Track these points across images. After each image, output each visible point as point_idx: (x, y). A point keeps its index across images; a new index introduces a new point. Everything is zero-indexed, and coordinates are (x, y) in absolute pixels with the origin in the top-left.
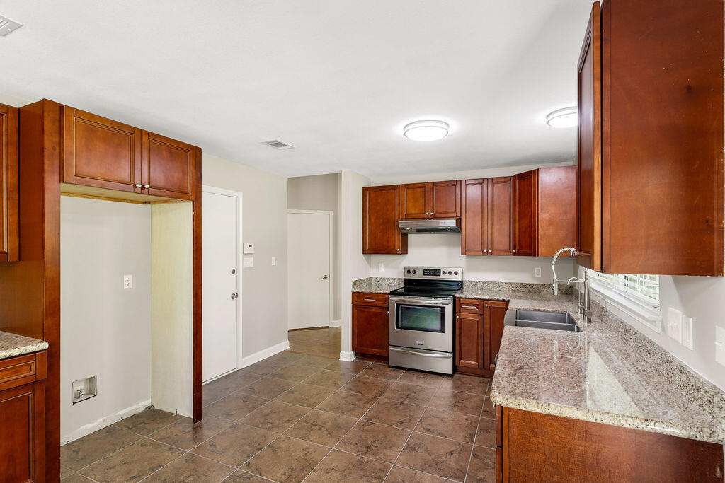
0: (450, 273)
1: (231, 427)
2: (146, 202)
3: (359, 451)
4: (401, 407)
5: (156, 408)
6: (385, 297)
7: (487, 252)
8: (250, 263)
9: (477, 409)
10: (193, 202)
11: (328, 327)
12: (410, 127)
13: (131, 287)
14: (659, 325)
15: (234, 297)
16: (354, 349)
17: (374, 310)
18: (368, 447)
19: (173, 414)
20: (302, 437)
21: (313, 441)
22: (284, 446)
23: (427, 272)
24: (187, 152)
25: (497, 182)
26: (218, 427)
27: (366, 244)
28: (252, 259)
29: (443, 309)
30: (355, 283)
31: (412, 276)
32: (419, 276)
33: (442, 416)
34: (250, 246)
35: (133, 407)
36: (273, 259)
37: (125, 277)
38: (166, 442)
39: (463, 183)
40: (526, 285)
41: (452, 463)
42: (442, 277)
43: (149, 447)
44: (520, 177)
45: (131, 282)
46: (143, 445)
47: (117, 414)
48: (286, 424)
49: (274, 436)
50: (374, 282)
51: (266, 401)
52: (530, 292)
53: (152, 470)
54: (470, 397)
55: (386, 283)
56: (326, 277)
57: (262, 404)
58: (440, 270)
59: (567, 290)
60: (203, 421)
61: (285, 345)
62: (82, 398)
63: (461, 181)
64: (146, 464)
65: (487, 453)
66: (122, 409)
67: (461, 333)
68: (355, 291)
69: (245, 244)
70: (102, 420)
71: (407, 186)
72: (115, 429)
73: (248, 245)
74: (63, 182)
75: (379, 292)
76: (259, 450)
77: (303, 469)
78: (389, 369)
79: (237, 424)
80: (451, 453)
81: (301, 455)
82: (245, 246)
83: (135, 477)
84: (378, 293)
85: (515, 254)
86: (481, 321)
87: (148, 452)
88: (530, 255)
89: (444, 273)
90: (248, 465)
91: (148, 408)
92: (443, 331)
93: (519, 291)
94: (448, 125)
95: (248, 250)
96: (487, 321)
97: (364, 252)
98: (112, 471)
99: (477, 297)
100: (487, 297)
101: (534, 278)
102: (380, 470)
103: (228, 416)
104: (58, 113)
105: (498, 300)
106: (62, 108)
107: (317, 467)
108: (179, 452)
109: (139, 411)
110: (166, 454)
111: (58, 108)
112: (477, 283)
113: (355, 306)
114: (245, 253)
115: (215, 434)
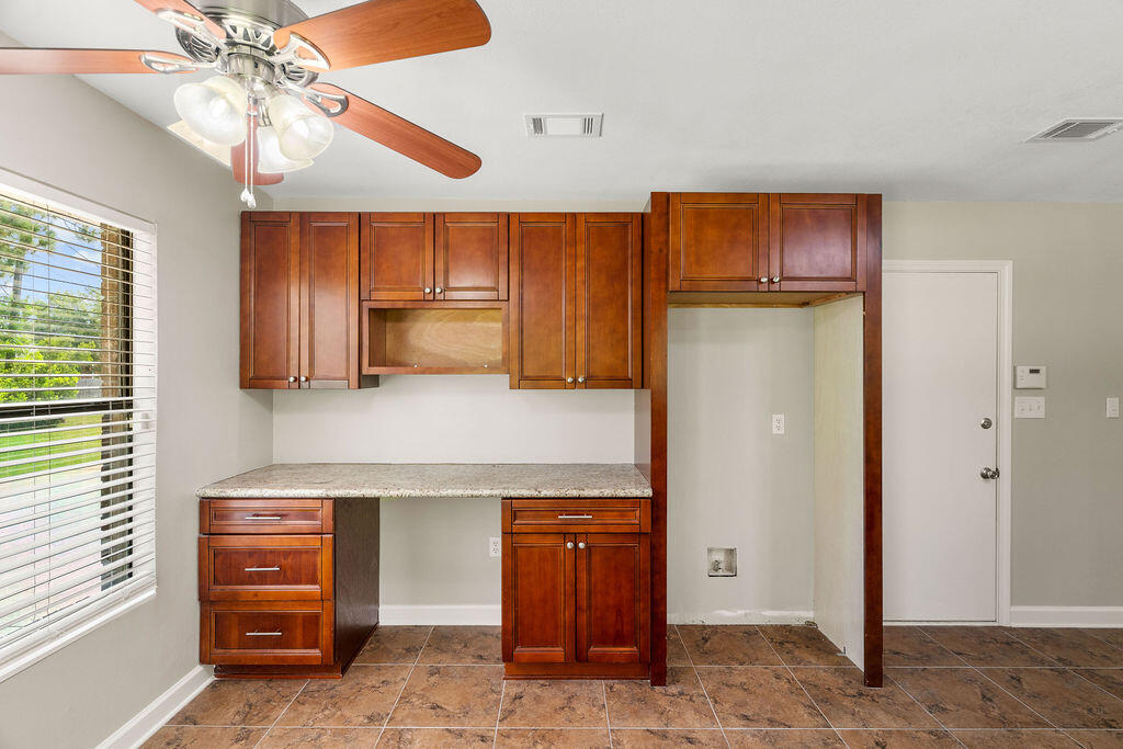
1: (931, 733)
2: (805, 304)
5: (821, 630)
8: (1035, 408)
10: (864, 294)
13: (782, 432)
15: (990, 475)
19: (840, 652)
24: (850, 208)
26: (904, 718)
28: (1042, 398)
34: (1033, 371)
36: (1112, 403)
37: (775, 417)
38: (809, 691)
43: (784, 685)
46: (778, 677)
47: (763, 614)
51: (1039, 723)
53: (771, 722)
57: (1027, 725)
60: (882, 690)
62: (720, 572)
64: (769, 708)
66: (770, 610)
69: (1019, 369)
70: (743, 612)
72: (756, 633)
73: (1027, 369)
74: (669, 290)
79: (946, 735)
82: (1019, 373)
83: (746, 717)
87: (779, 691)
91: (808, 624)
95: (1029, 381)
98: (727, 689)
103: (936, 707)
104: (665, 204)
106: (668, 197)
108: (822, 722)
109: (794, 623)
110: (801, 710)
111: (664, 199)
114: (1018, 386)
115: (894, 727)
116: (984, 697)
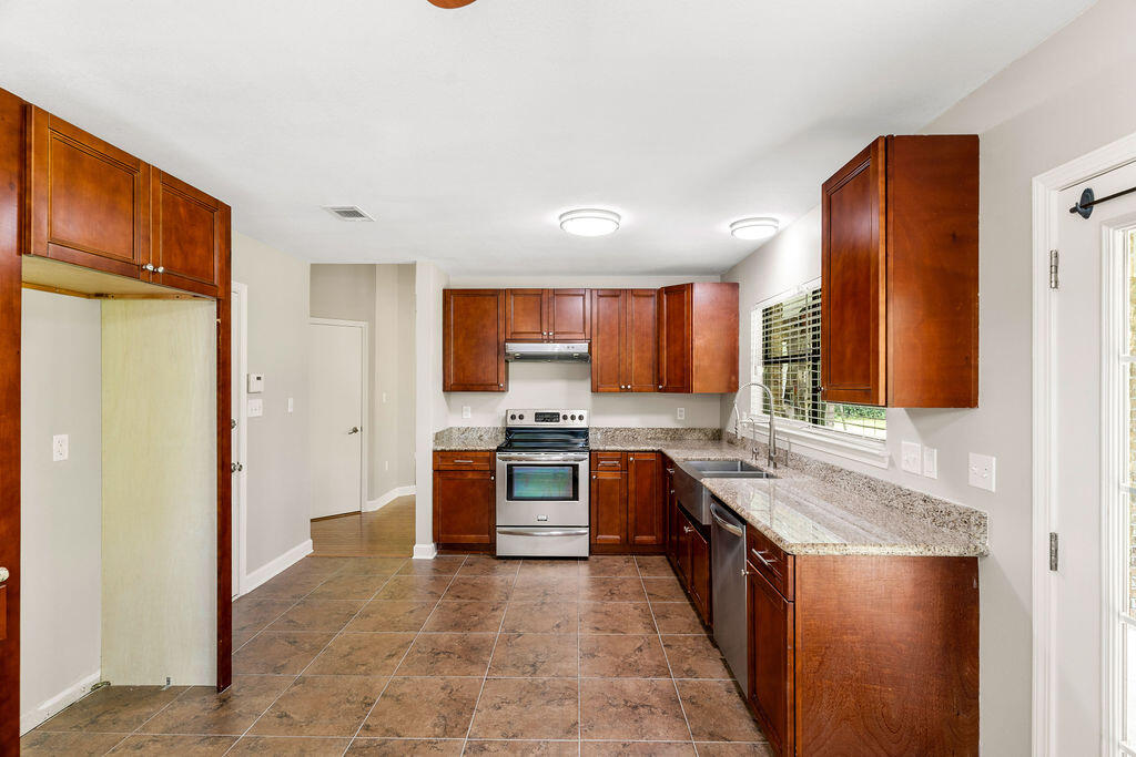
0: (573, 418)
1: (295, 684)
2: (99, 295)
3: (524, 673)
4: (546, 608)
5: (114, 683)
6: (490, 457)
7: (626, 387)
8: (257, 408)
9: (640, 594)
10: (218, 301)
11: (359, 513)
12: (569, 216)
13: (66, 457)
14: (887, 460)
16: (436, 539)
17: (470, 476)
18: (533, 666)
19: (162, 686)
20: (429, 672)
21: (449, 674)
22: (408, 691)
23: (540, 416)
24: (213, 212)
25: (639, 296)
26: (271, 689)
27: (449, 377)
28: (261, 401)
29: (575, 468)
30: (438, 437)
31: (517, 423)
32: (529, 422)
33: (604, 609)
34: (259, 378)
35: (68, 691)
36: (291, 401)
37: (56, 438)
39: (595, 293)
40: (668, 430)
41: (646, 659)
42: (562, 424)
43: (155, 747)
44: (669, 290)
45: (66, 447)
46: (138, 747)
47: (41, 708)
48: (389, 662)
49: (383, 682)
50: (455, 434)
51: (331, 636)
52: (673, 439)
54: (623, 582)
55: (476, 436)
56: (355, 431)
57: (327, 641)
58: (558, 414)
59: (714, 434)
60: (234, 686)
61: (305, 548)
63: (591, 290)
65: (679, 641)
66: (51, 697)
67: (598, 499)
68: (439, 449)
69: (252, 375)
71: (514, 292)
73: (255, 376)
74: (28, 252)
75: (478, 448)
76: (371, 704)
77: (460, 713)
78: (496, 562)
79: (304, 678)
80: (640, 649)
81: (443, 695)
82: (251, 379)
84: (476, 451)
85: (660, 391)
86: (624, 481)
88: (682, 392)
89: (565, 417)
90: (367, 728)
91: (96, 687)
92: (575, 497)
93: (659, 439)
94: (619, 216)
95: (256, 386)
96: (632, 478)
97: (447, 388)
99: (620, 448)
100: (632, 448)
101: (676, 420)
102: (566, 688)
103: (277, 669)
104: (17, 117)
105: (646, 451)
106: (25, 109)
107: (478, 705)
108: (224, 741)
110: (202, 749)
111: (17, 108)
112: (607, 431)
113: (437, 471)
114: (251, 391)
115: (274, 700)
116: (290, 643)
